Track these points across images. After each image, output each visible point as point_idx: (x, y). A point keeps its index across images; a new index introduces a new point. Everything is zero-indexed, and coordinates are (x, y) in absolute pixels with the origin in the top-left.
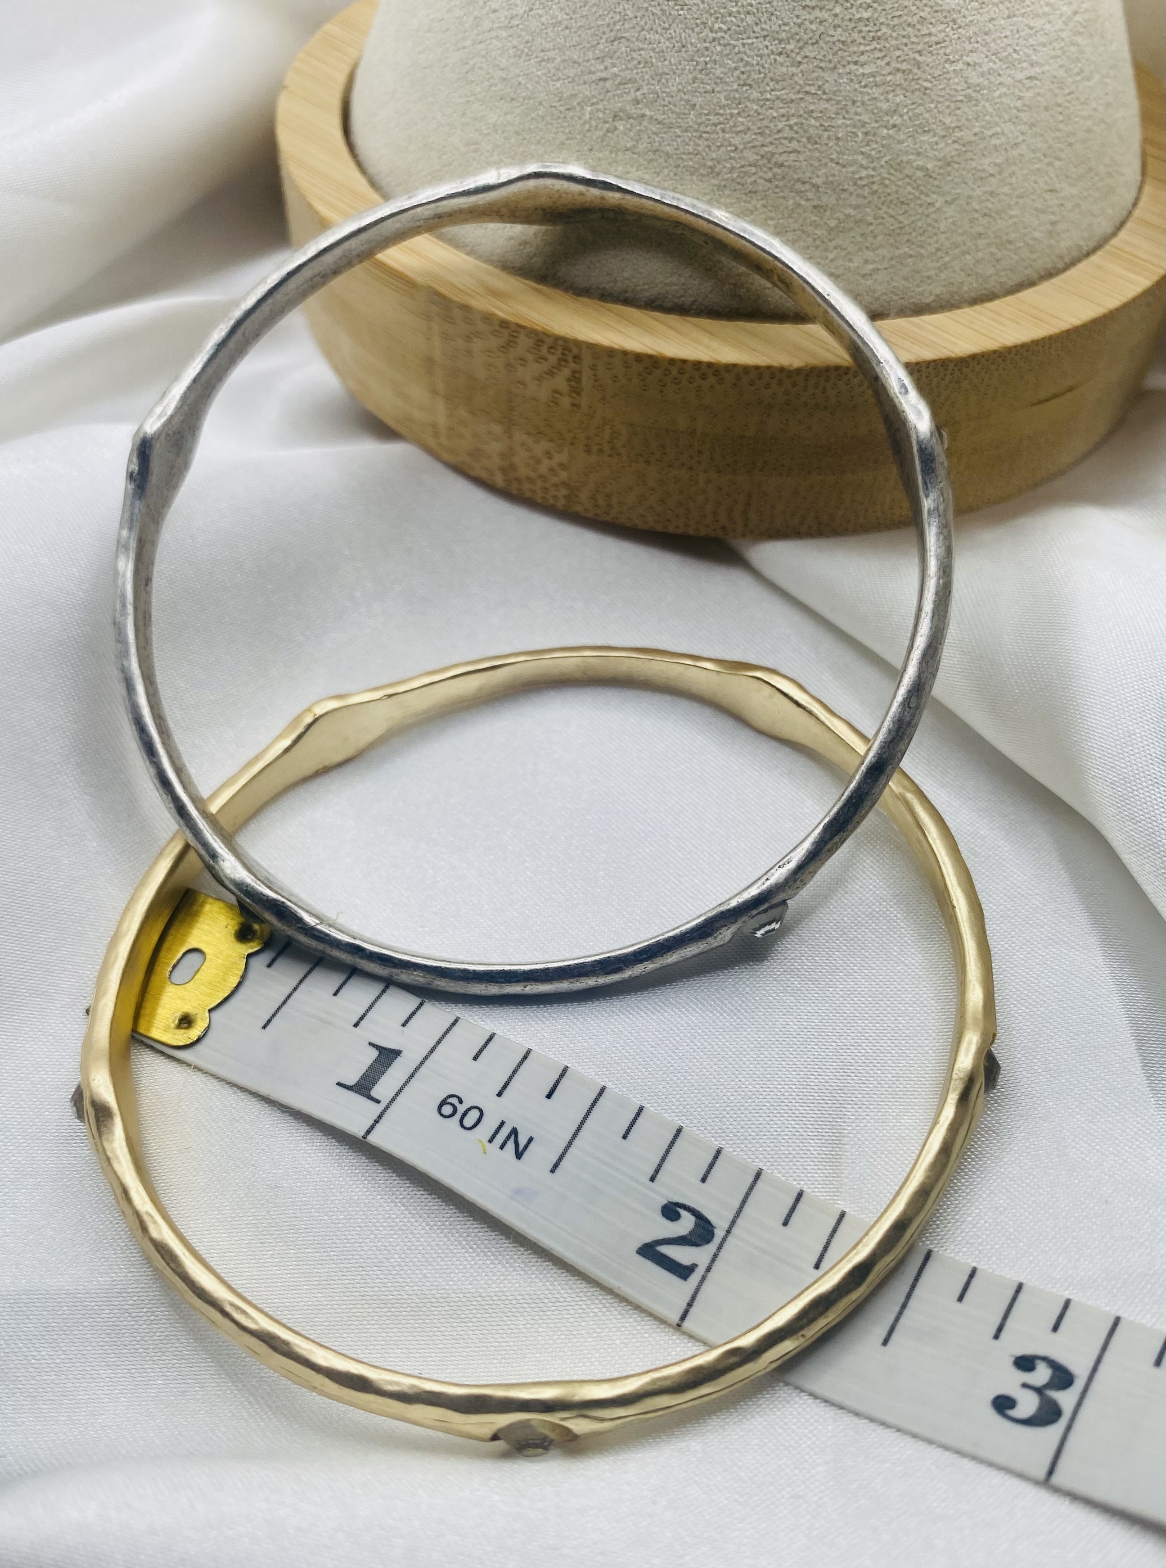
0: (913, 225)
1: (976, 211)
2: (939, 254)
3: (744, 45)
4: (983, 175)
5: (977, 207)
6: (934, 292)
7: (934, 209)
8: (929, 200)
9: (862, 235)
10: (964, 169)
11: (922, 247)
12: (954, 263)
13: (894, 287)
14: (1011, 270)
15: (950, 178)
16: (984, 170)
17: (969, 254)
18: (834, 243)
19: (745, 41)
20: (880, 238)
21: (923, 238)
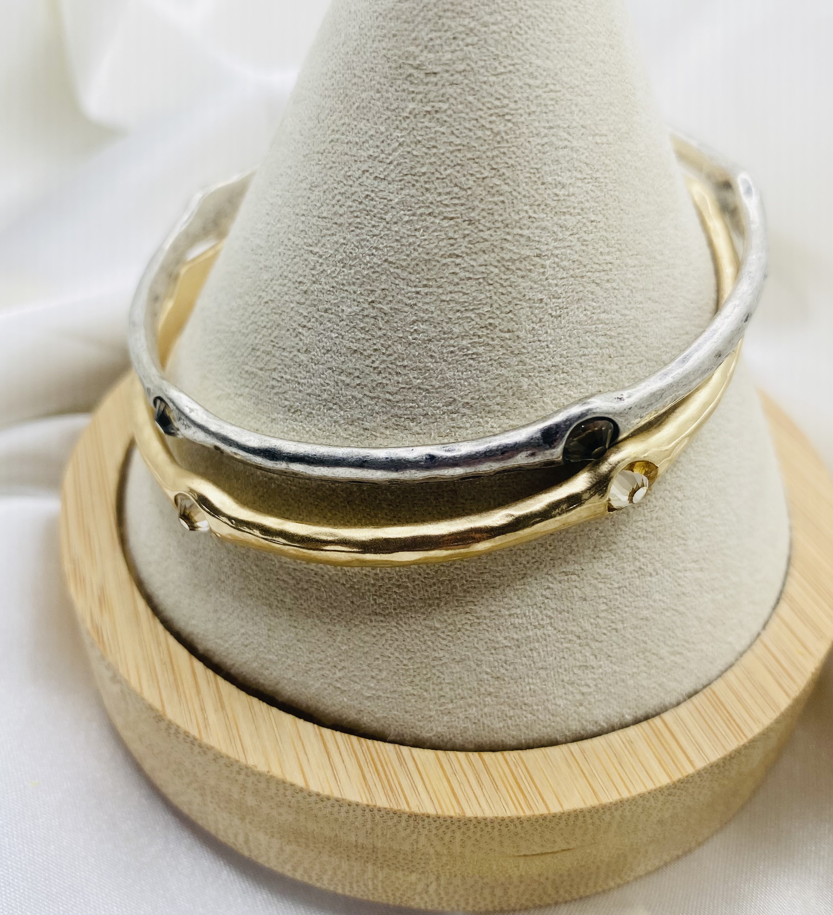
0: (418, 671)
1: (487, 673)
2: (443, 700)
3: (291, 490)
4: (497, 646)
5: (489, 670)
6: (434, 728)
7: (441, 662)
8: (437, 655)
9: (369, 665)
10: (476, 637)
11: (426, 691)
12: (458, 711)
13: (395, 715)
14: (527, 728)
15: (459, 642)
16: (498, 642)
17: (476, 706)
18: (343, 664)
19: (292, 487)
20: (384, 674)
21: (427, 683)
